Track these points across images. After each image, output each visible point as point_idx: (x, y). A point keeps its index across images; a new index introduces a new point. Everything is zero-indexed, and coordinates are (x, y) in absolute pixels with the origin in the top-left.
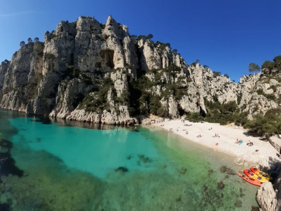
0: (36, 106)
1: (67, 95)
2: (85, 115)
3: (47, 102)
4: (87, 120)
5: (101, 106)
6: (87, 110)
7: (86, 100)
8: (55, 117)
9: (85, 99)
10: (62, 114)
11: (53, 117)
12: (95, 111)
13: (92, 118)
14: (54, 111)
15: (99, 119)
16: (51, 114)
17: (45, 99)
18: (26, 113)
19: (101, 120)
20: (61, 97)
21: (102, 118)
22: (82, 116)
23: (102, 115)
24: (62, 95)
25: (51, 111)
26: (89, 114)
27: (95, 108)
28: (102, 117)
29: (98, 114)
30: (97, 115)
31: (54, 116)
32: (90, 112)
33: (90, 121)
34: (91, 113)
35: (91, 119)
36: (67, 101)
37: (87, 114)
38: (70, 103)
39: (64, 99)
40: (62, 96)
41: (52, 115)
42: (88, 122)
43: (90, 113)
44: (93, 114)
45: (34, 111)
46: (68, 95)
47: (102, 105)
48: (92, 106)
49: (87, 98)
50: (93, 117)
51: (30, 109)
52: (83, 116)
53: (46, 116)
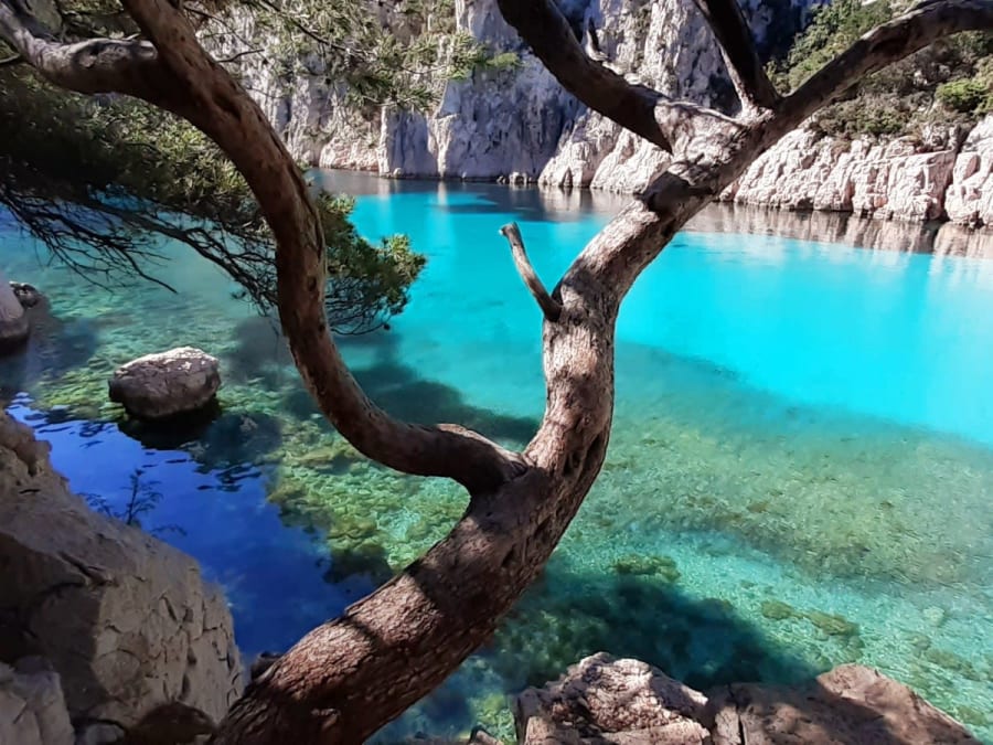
0: (445, 121)
1: (669, 16)
2: (807, 163)
3: (522, 79)
4: (823, 196)
5: (958, 86)
6: (825, 124)
7: (820, 44)
8: (586, 185)
9: (811, 39)
10: (632, 162)
11: (567, 186)
12: (896, 130)
13: (872, 181)
14: (576, 147)
15: (928, 187)
16: (554, 170)
17: (512, 57)
18: (384, 168)
19: (943, 200)
20: (621, 39)
21: (956, 187)
22: (781, 173)
23: (964, 158)
24: (631, 21)
25: (552, 150)
26: (845, 157)
27: (902, 109)
28: (957, 177)
29: (927, 150)
30: (918, 163)
31: (577, 179)
32: (849, 138)
33: (849, 203)
34: (856, 145)
35: (861, 189)
36: (669, 68)
37: (825, 157)
38: (692, 80)
39: (651, 45)
40: (628, 27)
41: (559, 177)
42: (828, 210)
43: (847, 150)
44: (876, 150)
45: (434, 158)
46: (675, 20)
47: (972, 73)
48: (876, 93)
49: (833, 30)
50: (874, 173)
51: (408, 141)
52: (787, 170)
53: (519, 181)
